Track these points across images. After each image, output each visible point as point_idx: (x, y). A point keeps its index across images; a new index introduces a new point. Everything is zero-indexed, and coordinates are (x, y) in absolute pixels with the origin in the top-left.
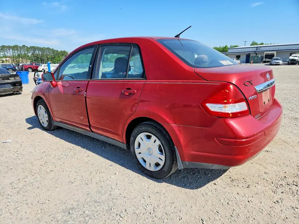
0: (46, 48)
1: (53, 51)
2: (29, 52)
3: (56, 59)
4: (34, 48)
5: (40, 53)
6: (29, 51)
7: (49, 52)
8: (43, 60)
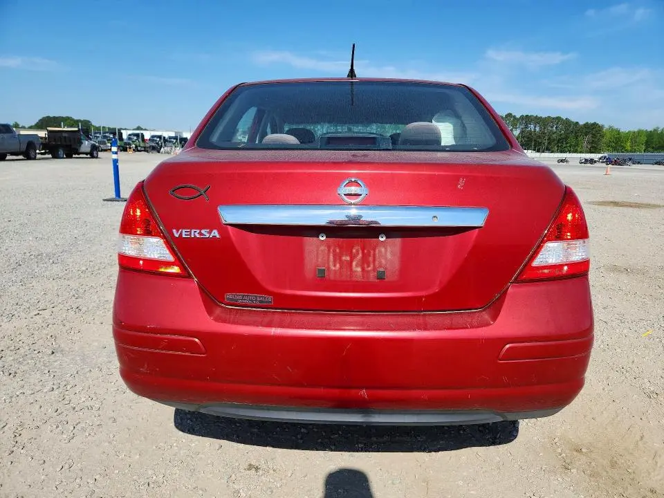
0: (554, 118)
1: (567, 123)
2: (516, 128)
3: (567, 143)
4: (527, 119)
5: (537, 129)
6: (516, 125)
7: (556, 128)
8: (540, 144)
